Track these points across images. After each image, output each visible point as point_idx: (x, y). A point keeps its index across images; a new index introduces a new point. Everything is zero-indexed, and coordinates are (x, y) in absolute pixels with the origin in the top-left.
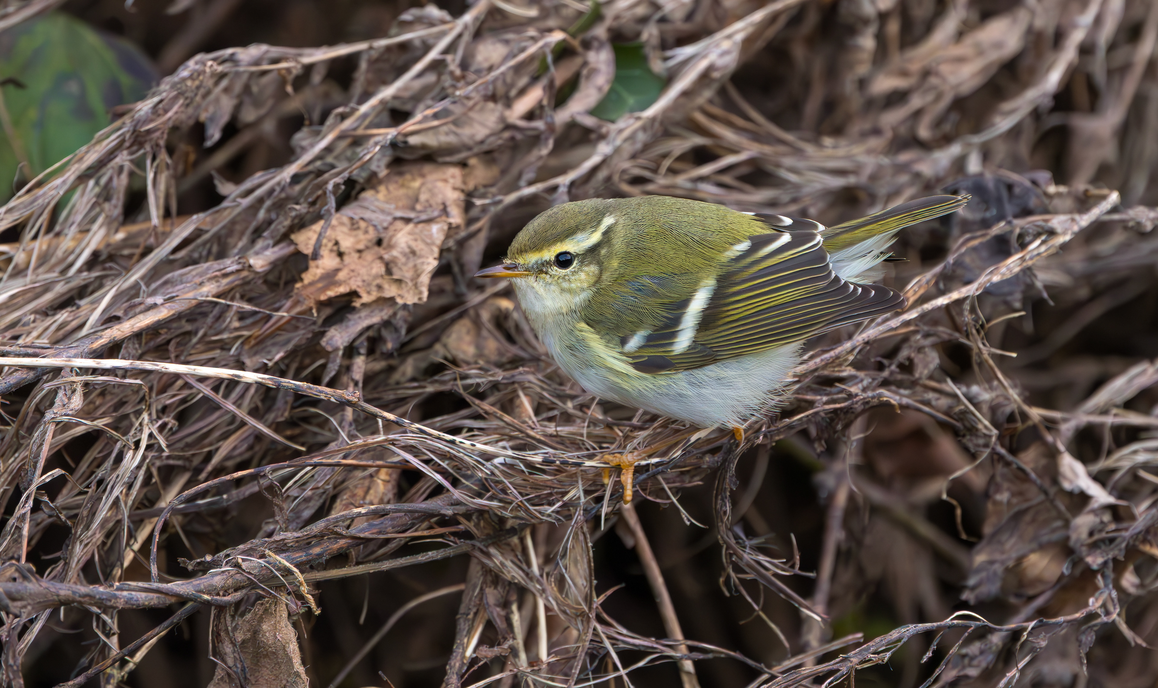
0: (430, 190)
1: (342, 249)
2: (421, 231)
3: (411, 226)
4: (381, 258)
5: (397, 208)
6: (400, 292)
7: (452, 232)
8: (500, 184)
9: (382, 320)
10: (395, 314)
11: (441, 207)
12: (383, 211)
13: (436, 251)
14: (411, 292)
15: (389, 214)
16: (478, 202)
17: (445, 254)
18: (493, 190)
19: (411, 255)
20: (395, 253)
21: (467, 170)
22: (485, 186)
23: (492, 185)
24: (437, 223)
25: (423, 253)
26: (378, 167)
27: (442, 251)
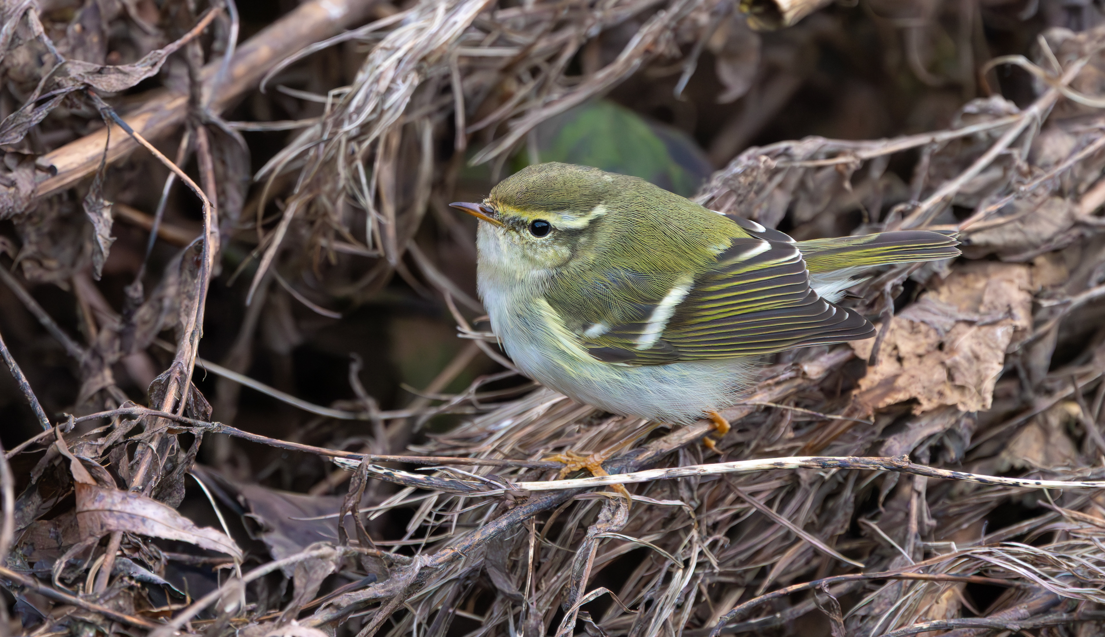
0: (995, 292)
1: (902, 354)
2: (985, 335)
3: (974, 329)
4: (943, 363)
5: (959, 311)
6: (963, 399)
7: (1018, 335)
8: (1069, 285)
9: (945, 429)
10: (958, 422)
11: (1007, 309)
12: (945, 314)
13: (1001, 355)
14: (975, 399)
15: (951, 316)
16: (1045, 303)
17: (1011, 359)
18: (1062, 290)
19: (975, 361)
20: (957, 358)
21: (1034, 270)
22: (1053, 286)
23: (1060, 285)
24: (1002, 325)
25: (987, 357)
26: (940, 267)
27: (1007, 356)
